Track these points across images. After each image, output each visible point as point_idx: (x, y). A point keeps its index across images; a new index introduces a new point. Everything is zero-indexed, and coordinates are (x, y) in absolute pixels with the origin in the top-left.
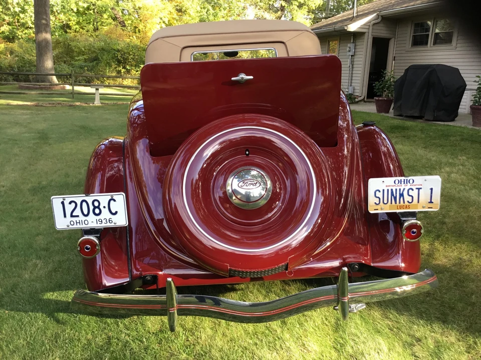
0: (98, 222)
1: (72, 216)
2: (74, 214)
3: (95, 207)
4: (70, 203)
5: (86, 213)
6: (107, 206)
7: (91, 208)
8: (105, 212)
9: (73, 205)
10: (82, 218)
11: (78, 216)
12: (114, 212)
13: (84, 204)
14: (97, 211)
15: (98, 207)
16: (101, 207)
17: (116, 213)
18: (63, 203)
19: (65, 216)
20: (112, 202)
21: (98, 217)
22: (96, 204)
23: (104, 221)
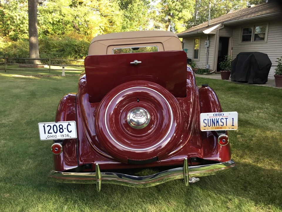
0: (62, 136)
1: (48, 133)
2: (50, 132)
3: (60, 129)
4: (48, 126)
5: (56, 131)
6: (66, 128)
7: (58, 129)
8: (65, 131)
10: (54, 134)
11: (52, 133)
12: (70, 131)
13: (55, 127)
14: (61, 130)
15: (62, 128)
16: (63, 128)
17: (71, 131)
18: (44, 126)
19: (45, 133)
20: (69, 126)
21: (62, 134)
22: (61, 127)
23: (65, 136)
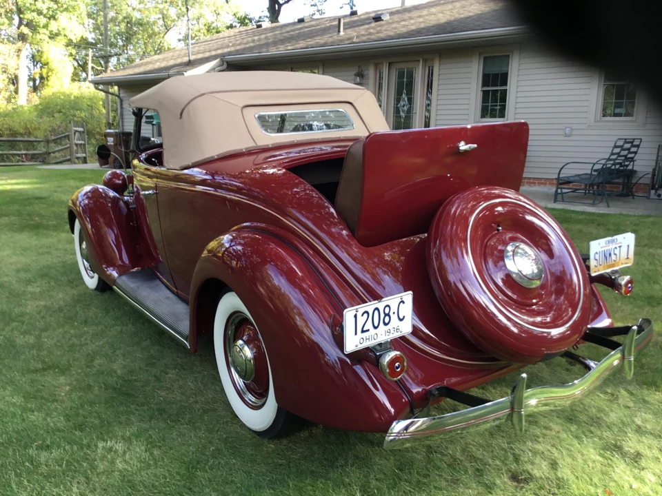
0: (387, 334)
1: (363, 331)
2: (365, 329)
3: (386, 315)
4: (362, 315)
5: (376, 325)
6: (396, 311)
7: (382, 315)
8: (394, 317)
9: (366, 315)
10: (372, 331)
11: (368, 330)
12: (401, 317)
13: (376, 312)
14: (387, 319)
15: (388, 315)
16: (391, 314)
17: (404, 317)
18: (356, 316)
19: (356, 334)
20: (401, 305)
21: (387, 328)
22: (387, 310)
23: (392, 331)
